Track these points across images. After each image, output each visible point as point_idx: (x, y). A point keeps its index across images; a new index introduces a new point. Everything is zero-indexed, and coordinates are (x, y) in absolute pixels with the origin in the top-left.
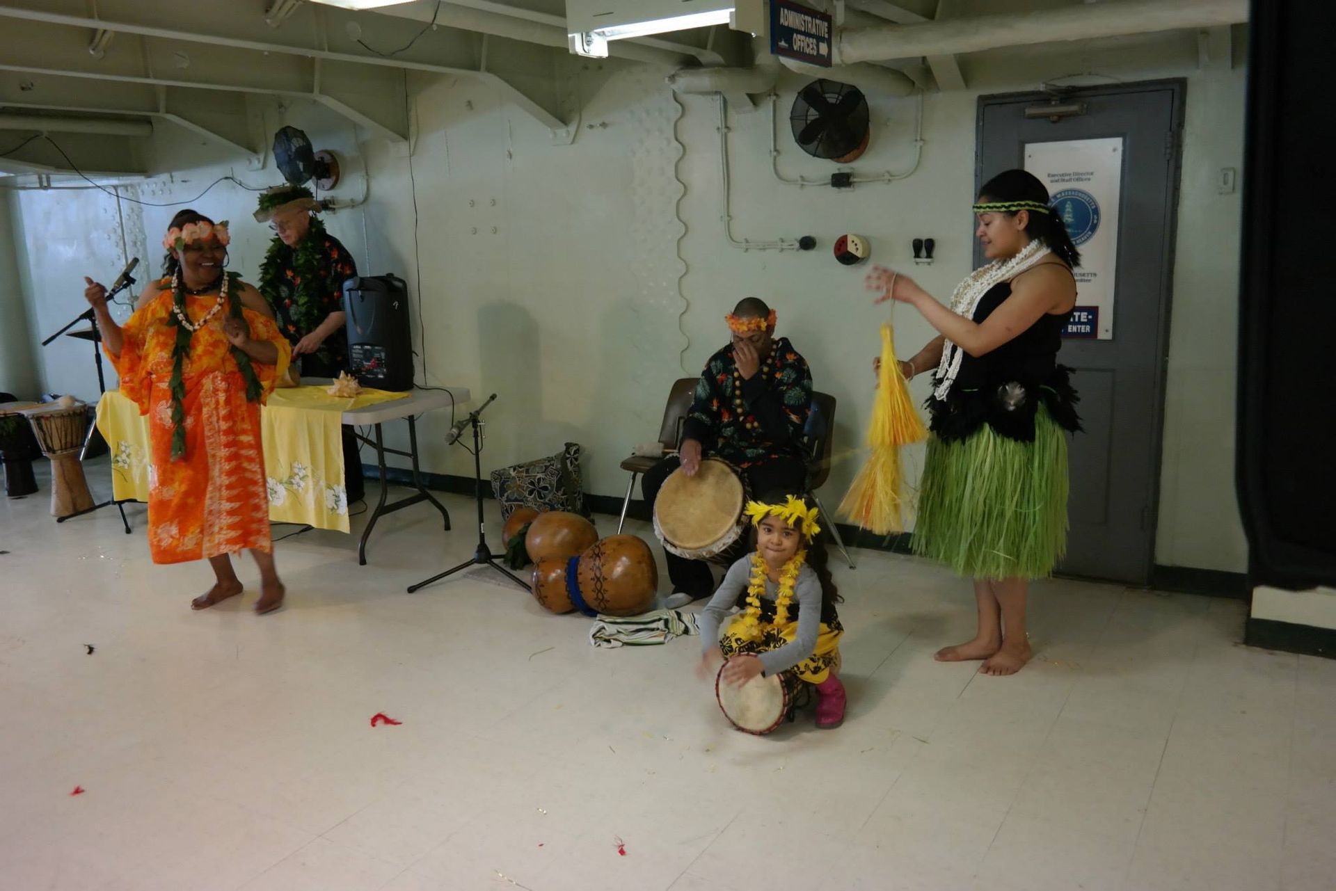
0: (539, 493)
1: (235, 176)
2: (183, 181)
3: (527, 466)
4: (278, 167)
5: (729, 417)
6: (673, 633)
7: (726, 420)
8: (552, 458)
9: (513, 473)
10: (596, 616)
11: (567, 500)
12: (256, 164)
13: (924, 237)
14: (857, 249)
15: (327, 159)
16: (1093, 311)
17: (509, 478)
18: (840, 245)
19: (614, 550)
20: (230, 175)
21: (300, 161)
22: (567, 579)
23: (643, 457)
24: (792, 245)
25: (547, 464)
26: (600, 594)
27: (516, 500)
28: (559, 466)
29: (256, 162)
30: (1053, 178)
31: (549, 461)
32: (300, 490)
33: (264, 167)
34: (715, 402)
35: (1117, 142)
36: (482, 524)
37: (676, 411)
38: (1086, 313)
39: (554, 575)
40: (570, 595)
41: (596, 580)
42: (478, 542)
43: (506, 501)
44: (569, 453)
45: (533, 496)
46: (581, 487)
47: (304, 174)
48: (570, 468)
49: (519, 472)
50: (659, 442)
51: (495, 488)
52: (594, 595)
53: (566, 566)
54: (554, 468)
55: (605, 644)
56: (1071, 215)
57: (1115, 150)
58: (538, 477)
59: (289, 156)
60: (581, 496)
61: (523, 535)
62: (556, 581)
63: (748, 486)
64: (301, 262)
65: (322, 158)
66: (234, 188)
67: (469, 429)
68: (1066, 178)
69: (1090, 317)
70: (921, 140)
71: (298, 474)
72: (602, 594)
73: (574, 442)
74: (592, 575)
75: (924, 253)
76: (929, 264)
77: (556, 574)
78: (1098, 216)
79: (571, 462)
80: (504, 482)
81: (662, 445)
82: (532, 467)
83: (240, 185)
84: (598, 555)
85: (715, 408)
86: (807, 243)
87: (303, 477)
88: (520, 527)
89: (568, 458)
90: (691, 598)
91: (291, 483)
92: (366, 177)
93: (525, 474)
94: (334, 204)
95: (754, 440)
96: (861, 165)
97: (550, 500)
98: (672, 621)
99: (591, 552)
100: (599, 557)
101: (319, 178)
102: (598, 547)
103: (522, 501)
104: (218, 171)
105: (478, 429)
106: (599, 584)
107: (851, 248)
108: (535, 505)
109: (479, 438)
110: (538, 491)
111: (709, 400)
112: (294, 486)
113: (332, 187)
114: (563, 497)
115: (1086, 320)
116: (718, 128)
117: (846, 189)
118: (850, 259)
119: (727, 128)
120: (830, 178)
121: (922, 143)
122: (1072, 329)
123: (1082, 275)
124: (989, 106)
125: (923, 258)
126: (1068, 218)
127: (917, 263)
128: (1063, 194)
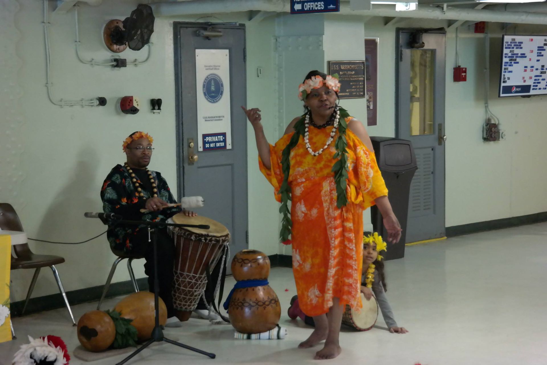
13: (156, 98)
14: (138, 105)
16: (224, 135)
24: (92, 103)
30: (207, 68)
35: (227, 51)
38: (222, 136)
56: (214, 87)
57: (226, 55)
68: (211, 68)
69: (224, 138)
75: (157, 107)
76: (159, 113)
78: (223, 88)
86: (102, 102)
107: (135, 105)
115: (222, 140)
116: (43, 22)
117: (117, 68)
118: (134, 111)
119: (49, 23)
120: (112, 61)
121: (150, 44)
122: (218, 145)
123: (219, 117)
124: (178, 27)
125: (156, 110)
126: (213, 88)
127: (154, 113)
128: (210, 76)
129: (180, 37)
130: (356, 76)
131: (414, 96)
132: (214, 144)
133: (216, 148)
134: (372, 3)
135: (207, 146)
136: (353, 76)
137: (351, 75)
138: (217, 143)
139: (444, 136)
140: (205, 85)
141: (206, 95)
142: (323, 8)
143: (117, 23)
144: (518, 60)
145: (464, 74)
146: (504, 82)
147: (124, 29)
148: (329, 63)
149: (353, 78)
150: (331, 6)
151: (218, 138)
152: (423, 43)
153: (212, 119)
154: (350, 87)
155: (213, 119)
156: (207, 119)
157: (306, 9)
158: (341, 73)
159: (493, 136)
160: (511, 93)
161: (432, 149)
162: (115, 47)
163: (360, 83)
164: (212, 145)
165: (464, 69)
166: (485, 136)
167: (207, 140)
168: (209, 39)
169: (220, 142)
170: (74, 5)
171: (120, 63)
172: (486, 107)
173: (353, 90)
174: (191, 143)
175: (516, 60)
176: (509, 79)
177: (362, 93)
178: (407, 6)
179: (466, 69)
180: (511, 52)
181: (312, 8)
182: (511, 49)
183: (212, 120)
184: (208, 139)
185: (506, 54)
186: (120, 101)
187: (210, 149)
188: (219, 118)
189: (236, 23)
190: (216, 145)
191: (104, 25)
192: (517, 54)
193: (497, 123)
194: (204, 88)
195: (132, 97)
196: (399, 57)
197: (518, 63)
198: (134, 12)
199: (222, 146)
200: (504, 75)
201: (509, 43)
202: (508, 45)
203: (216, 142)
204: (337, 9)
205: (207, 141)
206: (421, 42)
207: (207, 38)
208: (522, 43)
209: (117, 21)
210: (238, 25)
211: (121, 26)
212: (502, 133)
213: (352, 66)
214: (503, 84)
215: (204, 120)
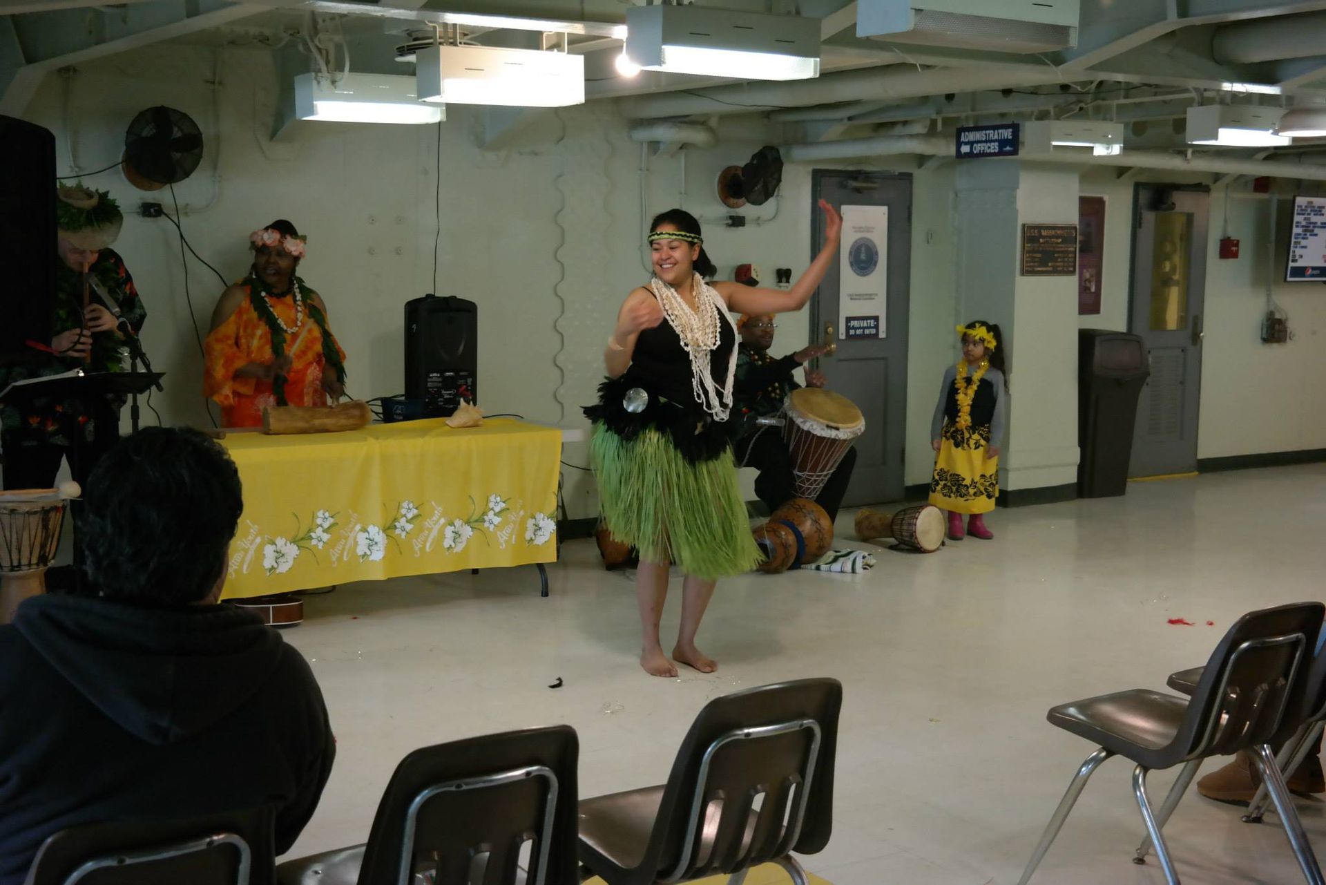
13: (784, 267)
14: (757, 275)
16: (876, 318)
18: (745, 272)
30: (857, 230)
32: (491, 527)
35: (885, 209)
38: (873, 321)
56: (864, 255)
57: (884, 214)
68: (862, 230)
69: (875, 323)
70: (779, 196)
71: (492, 510)
75: (784, 280)
78: (877, 256)
87: (502, 511)
91: (483, 521)
92: (218, 178)
96: (743, 211)
107: (754, 275)
115: (873, 325)
116: (641, 170)
117: (732, 228)
118: (753, 283)
119: (647, 170)
120: (727, 219)
121: (779, 198)
122: (867, 332)
123: (871, 295)
124: (819, 177)
126: (863, 257)
127: (780, 287)
128: (860, 240)
129: (820, 190)
130: (1063, 246)
131: (1172, 279)
132: (862, 330)
133: (863, 336)
134: (1054, 143)
135: (852, 332)
136: (1060, 245)
137: (1057, 243)
138: (865, 330)
139: (1202, 332)
140: (852, 252)
142: (997, 151)
143: (736, 170)
144: (1316, 231)
145: (1234, 249)
146: (1294, 261)
147: (743, 178)
148: (1024, 226)
149: (1059, 247)
150: (1008, 148)
151: (867, 323)
152: (1174, 204)
153: (860, 297)
154: (1055, 260)
155: (862, 297)
156: (854, 297)
157: (975, 152)
158: (1041, 240)
159: (1276, 335)
160: (1304, 276)
161: (1183, 351)
162: (733, 201)
163: (1070, 255)
164: (859, 332)
165: (1235, 242)
166: (1265, 336)
167: (852, 325)
168: (860, 193)
169: (871, 327)
170: (681, 148)
171: (737, 222)
172: (1269, 296)
173: (1058, 264)
174: (828, 327)
175: (1313, 231)
176: (1301, 256)
177: (1071, 269)
178: (1108, 149)
179: (1238, 241)
180: (1305, 219)
181: (984, 151)
182: (1306, 216)
183: (860, 299)
184: (853, 323)
185: (1297, 222)
186: (735, 271)
187: (856, 337)
188: (870, 297)
189: (894, 172)
190: (864, 332)
191: (719, 173)
192: (1316, 223)
193: (1284, 317)
194: (851, 257)
195: (750, 265)
196: (1137, 223)
197: (1316, 235)
198: (754, 157)
199: (872, 333)
200: (1294, 252)
201: (1303, 207)
202: (1302, 210)
203: (864, 328)
204: (1015, 152)
205: (851, 327)
206: (1171, 203)
207: (858, 190)
208: (1323, 207)
209: (736, 168)
210: (897, 173)
211: (740, 173)
212: (1291, 332)
213: (1059, 232)
214: (1291, 264)
215: (849, 298)
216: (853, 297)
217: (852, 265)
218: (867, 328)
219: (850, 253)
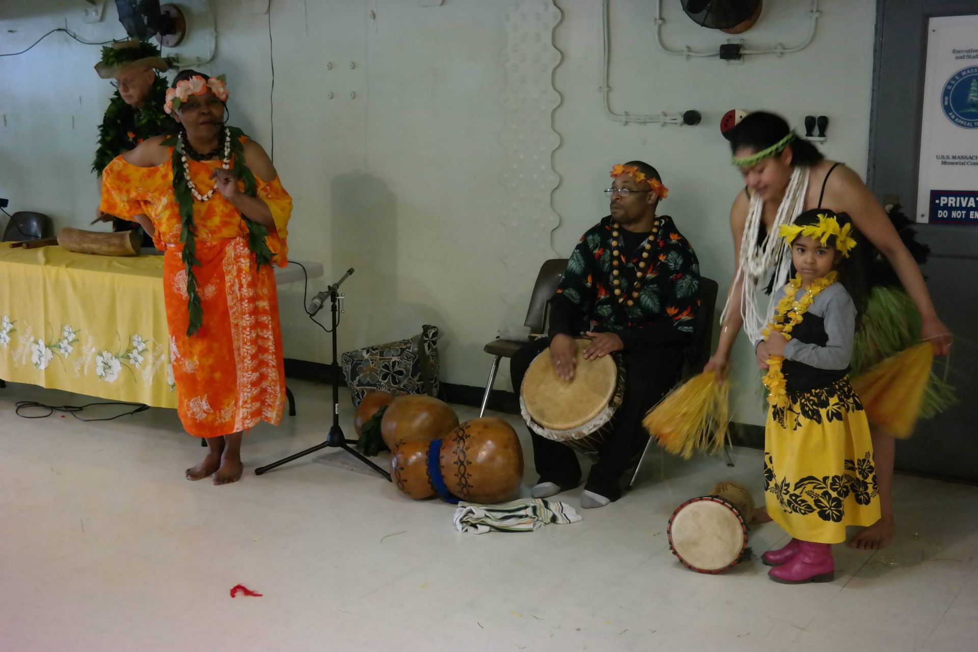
0: (394, 378)
1: (68, 28)
2: (10, 31)
3: (382, 348)
4: (120, 20)
5: (606, 294)
6: (541, 521)
7: (602, 297)
8: (408, 340)
9: (366, 356)
10: (458, 504)
11: (423, 386)
12: (94, 15)
13: (817, 113)
15: (174, 13)
17: (362, 360)
18: (727, 121)
19: (479, 433)
20: (65, 28)
21: (145, 15)
22: (428, 462)
23: (508, 341)
24: (675, 119)
25: (402, 347)
26: (463, 479)
27: (369, 384)
28: (416, 349)
29: (94, 14)
30: (959, 55)
31: (405, 344)
32: (137, 365)
33: (102, 19)
34: (590, 279)
36: (337, 405)
37: (545, 294)
39: (414, 458)
40: (430, 480)
41: (459, 464)
42: (332, 424)
43: (358, 386)
44: (427, 336)
45: (387, 380)
46: (438, 373)
47: (149, 29)
48: (428, 352)
49: (372, 354)
50: (525, 325)
51: (346, 371)
52: (457, 479)
53: (427, 449)
54: (411, 351)
55: (471, 529)
58: (392, 361)
59: (134, 9)
60: (437, 383)
61: (378, 419)
62: (416, 464)
63: (623, 367)
64: (144, 121)
65: (168, 12)
66: (67, 40)
67: (328, 303)
68: (973, 55)
70: (818, 11)
71: (136, 348)
72: (465, 478)
73: (433, 325)
74: (455, 459)
75: (816, 131)
76: (822, 142)
77: (417, 457)
79: (429, 346)
80: (357, 365)
81: (529, 329)
82: (387, 350)
83: (75, 38)
84: (462, 438)
85: (589, 284)
86: (692, 118)
87: (143, 351)
88: (374, 411)
89: (426, 341)
90: (558, 488)
91: (129, 358)
92: (215, 34)
93: (379, 357)
94: (178, 62)
95: (630, 324)
96: (752, 37)
97: (404, 386)
98: (540, 509)
99: (454, 436)
100: (463, 440)
101: (164, 34)
102: (462, 429)
103: (374, 385)
104: (50, 22)
105: (337, 303)
106: (462, 468)
108: (389, 390)
109: (337, 313)
110: (392, 376)
111: (584, 275)
112: (131, 360)
113: (177, 44)
114: (419, 383)
121: (817, 14)
122: (974, 215)
125: (816, 136)
126: (974, 96)
128: (968, 71)
132: (964, 212)
133: (967, 222)
135: (942, 214)
138: (972, 213)
140: (950, 90)
141: (951, 111)
151: (976, 202)
153: (963, 161)
155: (967, 161)
156: (950, 161)
164: (956, 214)
167: (943, 203)
171: (729, 52)
183: (963, 164)
184: (943, 200)
186: (721, 119)
187: (950, 221)
190: (967, 215)
194: (947, 98)
203: (970, 209)
205: (942, 205)
215: (940, 161)
216: (945, 161)
217: (947, 110)
218: (956, 209)
219: (946, 93)
